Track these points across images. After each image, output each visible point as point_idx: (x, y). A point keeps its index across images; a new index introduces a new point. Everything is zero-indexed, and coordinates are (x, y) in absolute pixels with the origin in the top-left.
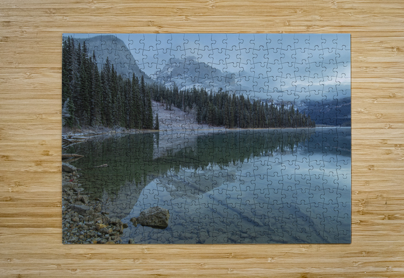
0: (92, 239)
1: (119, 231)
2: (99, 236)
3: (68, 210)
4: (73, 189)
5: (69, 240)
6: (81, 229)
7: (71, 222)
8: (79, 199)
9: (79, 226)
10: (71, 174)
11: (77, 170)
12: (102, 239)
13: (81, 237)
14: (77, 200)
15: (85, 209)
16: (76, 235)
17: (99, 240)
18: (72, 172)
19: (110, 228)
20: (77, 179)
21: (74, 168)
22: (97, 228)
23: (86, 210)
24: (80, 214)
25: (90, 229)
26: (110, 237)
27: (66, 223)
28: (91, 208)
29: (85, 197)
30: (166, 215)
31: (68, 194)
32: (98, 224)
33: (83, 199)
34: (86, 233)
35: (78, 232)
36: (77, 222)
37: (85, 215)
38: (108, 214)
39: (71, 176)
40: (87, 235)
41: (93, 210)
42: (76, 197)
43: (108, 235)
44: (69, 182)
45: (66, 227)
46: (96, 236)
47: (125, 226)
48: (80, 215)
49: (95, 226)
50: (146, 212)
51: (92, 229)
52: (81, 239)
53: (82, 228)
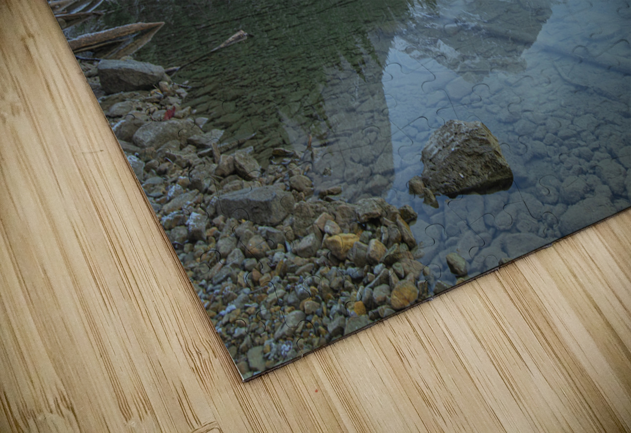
0: (342, 299)
1: (402, 240)
2: (357, 281)
3: (215, 221)
4: (190, 142)
5: (278, 332)
6: (291, 276)
7: (249, 262)
8: (227, 171)
9: (278, 266)
10: (156, 93)
11: (169, 73)
12: (372, 288)
13: (308, 304)
14: (224, 176)
15: (263, 198)
16: (289, 305)
17: (366, 295)
18: (158, 86)
19: (370, 238)
20: (183, 103)
21: (156, 69)
22: (334, 253)
23: (266, 203)
24: (259, 222)
25: (318, 267)
26: (390, 272)
27: (234, 272)
28: (278, 189)
29: (240, 158)
30: (488, 143)
31: (184, 164)
32: (330, 239)
33: (240, 166)
34: (316, 285)
35: (288, 290)
36: (267, 256)
37: (275, 220)
38: (339, 192)
39: (160, 99)
40: (321, 292)
41: (290, 195)
42: (215, 166)
43: (381, 265)
44: (164, 120)
45: (241, 285)
46: (351, 285)
47: (410, 218)
48: (262, 225)
49: (326, 247)
50: (432, 150)
51: (324, 265)
52: (313, 314)
53: (293, 270)
